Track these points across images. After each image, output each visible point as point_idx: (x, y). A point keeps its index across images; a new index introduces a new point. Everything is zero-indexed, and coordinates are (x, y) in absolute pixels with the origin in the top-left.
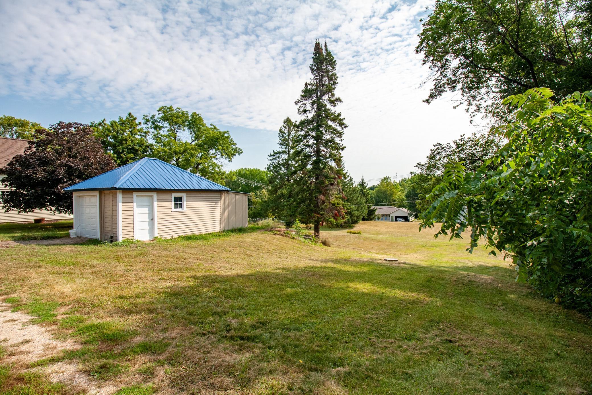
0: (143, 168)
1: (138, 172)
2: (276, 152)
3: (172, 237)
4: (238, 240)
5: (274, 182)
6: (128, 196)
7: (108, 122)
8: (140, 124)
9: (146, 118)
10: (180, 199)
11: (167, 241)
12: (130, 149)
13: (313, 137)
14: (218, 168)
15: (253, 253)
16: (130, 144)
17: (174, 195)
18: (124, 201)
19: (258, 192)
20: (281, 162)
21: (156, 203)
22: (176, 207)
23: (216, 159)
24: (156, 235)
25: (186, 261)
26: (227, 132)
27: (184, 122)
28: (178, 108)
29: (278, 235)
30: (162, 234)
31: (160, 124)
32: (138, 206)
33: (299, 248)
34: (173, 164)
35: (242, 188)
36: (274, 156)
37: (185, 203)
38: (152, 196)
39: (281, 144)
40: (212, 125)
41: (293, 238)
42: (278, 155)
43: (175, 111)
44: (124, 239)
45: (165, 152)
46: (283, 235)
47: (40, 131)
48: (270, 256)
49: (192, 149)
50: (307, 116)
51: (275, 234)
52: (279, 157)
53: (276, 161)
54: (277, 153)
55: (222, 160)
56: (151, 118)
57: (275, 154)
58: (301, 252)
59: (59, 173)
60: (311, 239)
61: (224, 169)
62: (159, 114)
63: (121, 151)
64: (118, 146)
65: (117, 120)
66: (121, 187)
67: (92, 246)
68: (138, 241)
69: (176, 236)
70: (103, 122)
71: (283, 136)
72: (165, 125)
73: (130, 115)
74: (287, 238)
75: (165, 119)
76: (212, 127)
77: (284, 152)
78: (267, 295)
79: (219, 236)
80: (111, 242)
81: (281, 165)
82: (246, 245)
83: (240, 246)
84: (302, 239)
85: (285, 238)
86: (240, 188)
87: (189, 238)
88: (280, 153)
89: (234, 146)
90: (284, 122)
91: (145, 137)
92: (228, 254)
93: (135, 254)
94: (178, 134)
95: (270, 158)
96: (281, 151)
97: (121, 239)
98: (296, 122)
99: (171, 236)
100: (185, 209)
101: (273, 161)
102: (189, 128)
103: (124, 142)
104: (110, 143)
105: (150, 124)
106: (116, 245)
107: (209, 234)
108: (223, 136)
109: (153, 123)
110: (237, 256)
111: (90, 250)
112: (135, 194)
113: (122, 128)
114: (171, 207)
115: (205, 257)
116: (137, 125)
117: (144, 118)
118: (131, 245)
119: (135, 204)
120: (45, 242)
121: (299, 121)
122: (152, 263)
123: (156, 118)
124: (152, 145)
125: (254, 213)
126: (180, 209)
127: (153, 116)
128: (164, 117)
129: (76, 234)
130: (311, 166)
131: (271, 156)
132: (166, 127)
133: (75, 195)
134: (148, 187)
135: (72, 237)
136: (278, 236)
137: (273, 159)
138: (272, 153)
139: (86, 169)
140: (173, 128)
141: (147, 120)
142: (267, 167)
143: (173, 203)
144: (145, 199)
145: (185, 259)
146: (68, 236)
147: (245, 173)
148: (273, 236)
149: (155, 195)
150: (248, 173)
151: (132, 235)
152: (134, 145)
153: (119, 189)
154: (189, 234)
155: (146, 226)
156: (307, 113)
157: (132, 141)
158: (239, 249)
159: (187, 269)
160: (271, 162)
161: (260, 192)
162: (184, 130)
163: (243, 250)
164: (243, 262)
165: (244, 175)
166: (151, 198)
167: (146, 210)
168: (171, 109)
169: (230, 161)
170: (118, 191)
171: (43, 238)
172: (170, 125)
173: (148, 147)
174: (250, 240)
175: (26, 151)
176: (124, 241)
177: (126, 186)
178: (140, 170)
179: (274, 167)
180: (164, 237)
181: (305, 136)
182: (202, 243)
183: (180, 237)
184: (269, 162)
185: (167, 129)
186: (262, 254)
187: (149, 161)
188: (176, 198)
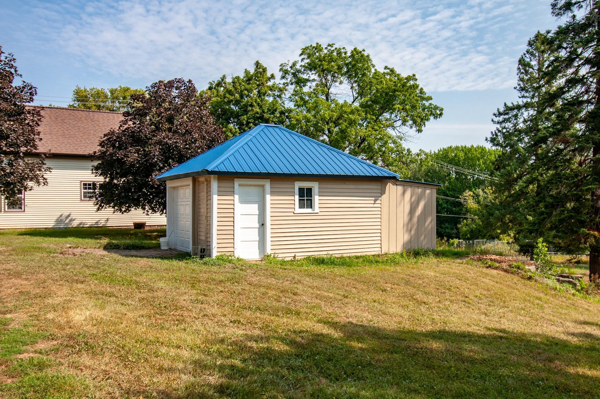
0: (254, 140)
1: (246, 147)
2: (510, 105)
3: (294, 257)
4: (408, 272)
5: (504, 167)
6: (226, 184)
7: (229, 80)
8: (273, 76)
9: (284, 68)
10: (309, 191)
11: (283, 263)
12: (258, 118)
13: (588, 61)
14: (394, 142)
15: (430, 299)
16: (258, 110)
17: (298, 185)
18: (221, 193)
19: (480, 190)
20: (521, 126)
21: (268, 197)
22: (301, 206)
23: (394, 128)
24: (269, 251)
25: (295, 297)
26: (413, 77)
27: (340, 68)
28: (329, 45)
29: (496, 268)
30: (277, 251)
31: (305, 76)
32: (242, 202)
33: (540, 299)
34: (323, 141)
35: (450, 183)
36: (507, 114)
37: (317, 199)
38: (263, 186)
39: (522, 89)
40: (386, 68)
41: (530, 278)
42: (515, 112)
43: (325, 51)
44: (219, 254)
45: (308, 121)
46: (506, 271)
47: (136, 97)
48: (464, 309)
49: (352, 112)
50: (574, 16)
51: (490, 267)
52: (516, 116)
53: (509, 125)
54: (512, 109)
55: (405, 129)
56: (291, 67)
57: (508, 109)
58: (542, 307)
59: (154, 155)
60: (575, 285)
61: (405, 145)
62: (302, 60)
63: (245, 122)
64: (242, 115)
65: (242, 75)
66: (216, 170)
67: (175, 263)
68: (239, 260)
69: (300, 256)
70: (223, 80)
71: (526, 72)
72: (312, 77)
73: (257, 64)
74: (516, 278)
75: (311, 67)
76: (388, 71)
77: (527, 106)
78: (412, 385)
79: (377, 262)
80: (202, 257)
81: (520, 131)
82: (420, 282)
83: (407, 283)
84: (552, 282)
85: (509, 275)
86: (447, 184)
87: (320, 261)
88: (519, 107)
89: (427, 104)
90: (530, 44)
91: (279, 96)
92: (378, 296)
93: (222, 278)
94: (332, 90)
95: (496, 119)
96: (521, 103)
97: (215, 253)
98: (548, 32)
99: (293, 255)
100: (317, 210)
101: (503, 125)
102: (350, 77)
103: (250, 108)
104: (232, 112)
105: (289, 77)
106: (205, 264)
107: (357, 258)
108: (404, 86)
109: (294, 75)
110: (394, 300)
111: (165, 267)
112: (237, 183)
113: (247, 86)
114: (293, 206)
115: (331, 295)
116: (269, 79)
117: (281, 70)
118: (228, 265)
119: (237, 197)
120: (127, 252)
121: (554, 29)
122: (239, 294)
123: (298, 67)
124: (290, 111)
125: (472, 231)
126: (309, 210)
127: (294, 64)
128: (309, 64)
129: (168, 245)
130: (583, 126)
131: (500, 114)
132: (314, 80)
133: (169, 185)
134: (256, 171)
135: (163, 248)
136: (495, 272)
137: (504, 121)
138: (502, 110)
139: (187, 148)
140: (324, 81)
141: (286, 72)
142: (489, 136)
143: (297, 197)
144: (254, 191)
145: (295, 294)
146: (158, 246)
147: (456, 156)
148: (485, 270)
149: (267, 184)
150: (461, 155)
151: (232, 249)
152: (264, 112)
153: (213, 173)
154: (323, 254)
155: (255, 235)
156: (575, 9)
157: (261, 107)
158: (403, 288)
159: (288, 312)
160: (498, 126)
161: (483, 190)
162: (341, 83)
163: (409, 290)
164: (401, 312)
165: (453, 159)
166: (261, 189)
167: (254, 208)
168: (318, 48)
169: (420, 131)
170: (212, 176)
171: (128, 248)
172: (319, 76)
173: (282, 113)
174: (433, 274)
175: (121, 126)
176: (218, 258)
177: (223, 169)
178: (250, 144)
179: (507, 136)
180: (280, 256)
181: (569, 61)
182: (337, 270)
183: (308, 258)
184: (494, 127)
185: (314, 84)
186: (447, 303)
187: (265, 130)
188: (301, 192)
